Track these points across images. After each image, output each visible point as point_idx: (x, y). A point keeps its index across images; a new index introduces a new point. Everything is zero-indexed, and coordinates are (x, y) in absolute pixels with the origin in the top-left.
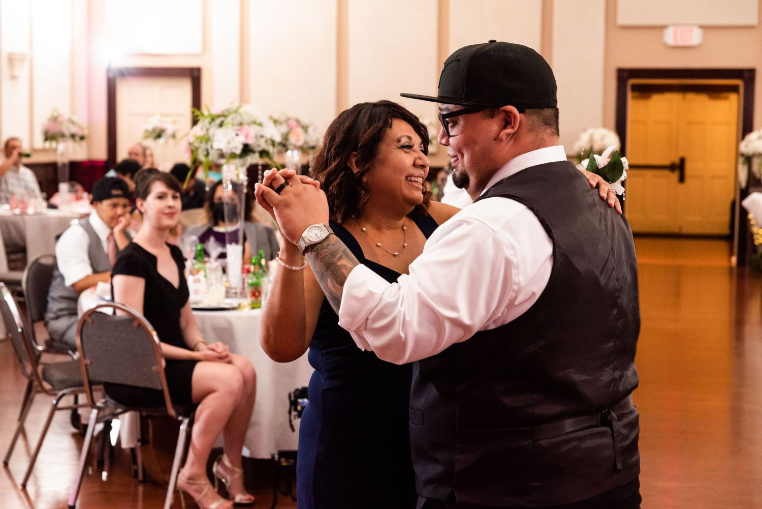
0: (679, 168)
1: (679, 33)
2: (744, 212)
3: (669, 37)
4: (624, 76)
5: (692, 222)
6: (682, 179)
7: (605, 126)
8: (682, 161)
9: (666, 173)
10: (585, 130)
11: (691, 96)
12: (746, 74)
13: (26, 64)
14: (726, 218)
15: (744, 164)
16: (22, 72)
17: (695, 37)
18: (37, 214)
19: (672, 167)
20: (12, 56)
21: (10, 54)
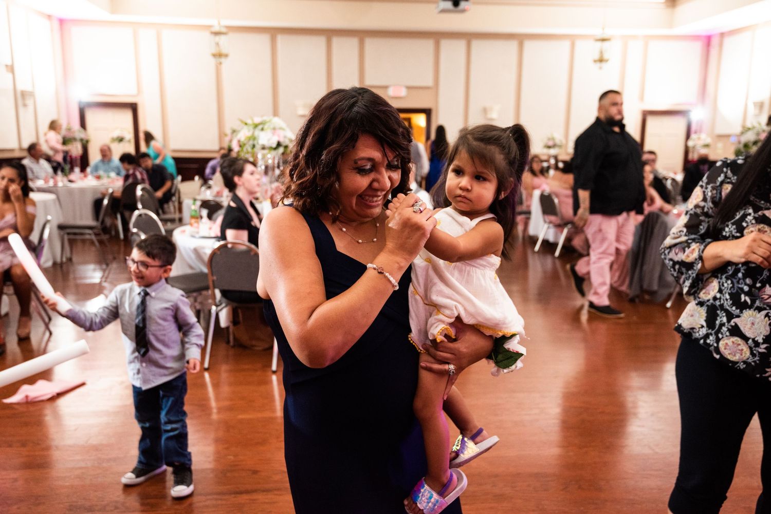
1: (395, 90)
3: (391, 92)
12: (428, 111)
16: (30, 102)
17: (403, 92)
18: (64, 186)
20: (24, 93)
21: (22, 91)
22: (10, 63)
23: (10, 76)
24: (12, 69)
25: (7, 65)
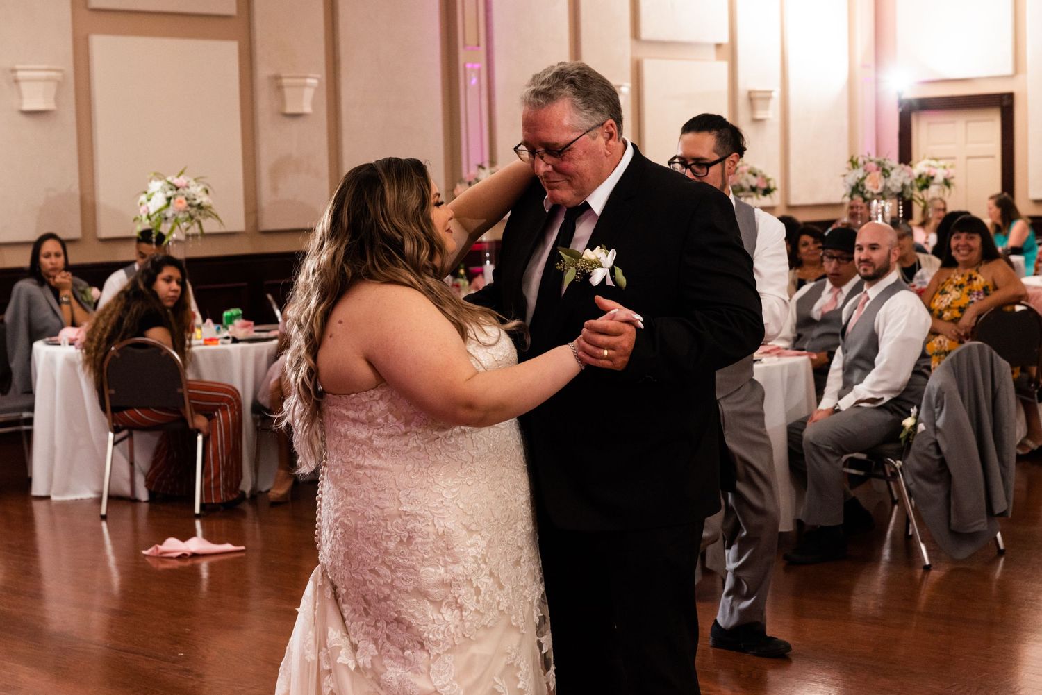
13: (773, 102)
16: (765, 113)
20: (753, 95)
21: (750, 92)
22: (724, 39)
23: (724, 66)
24: (729, 51)
25: (718, 46)
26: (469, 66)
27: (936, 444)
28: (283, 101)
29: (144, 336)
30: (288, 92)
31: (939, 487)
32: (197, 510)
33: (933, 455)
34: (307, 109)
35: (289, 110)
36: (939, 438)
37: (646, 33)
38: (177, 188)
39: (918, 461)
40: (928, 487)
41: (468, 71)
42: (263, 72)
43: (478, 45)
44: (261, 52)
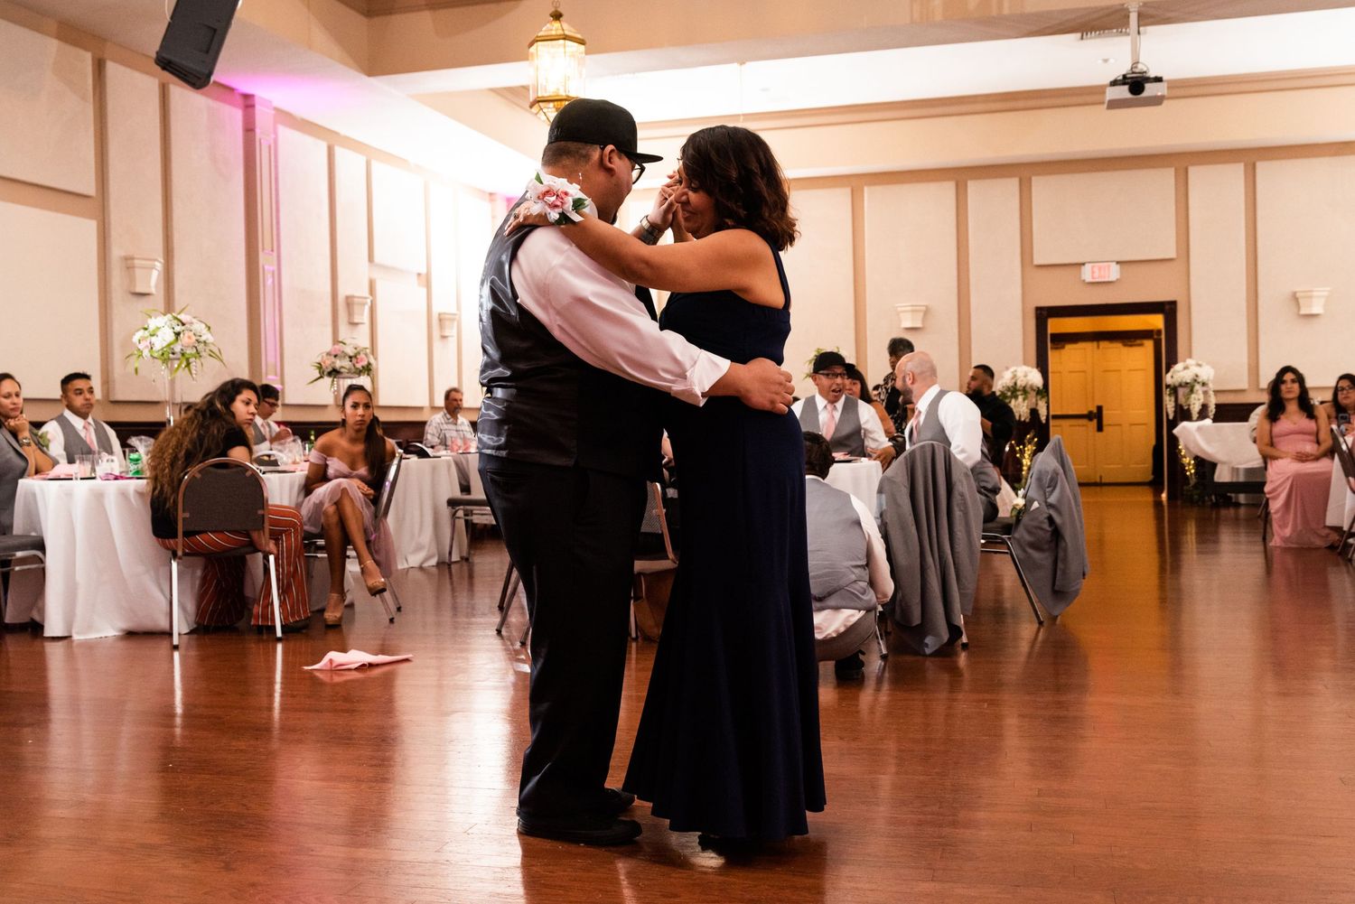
0: (1097, 416)
1: (1096, 270)
2: (1174, 440)
3: (1087, 274)
4: (1044, 315)
5: (1111, 471)
6: (1100, 428)
7: (1025, 363)
8: (1100, 409)
9: (1084, 421)
10: (1007, 368)
11: (1103, 344)
12: (1167, 307)
13: (455, 324)
14: (1149, 464)
15: (1170, 395)
16: (451, 331)
17: (1113, 273)
19: (1089, 416)
20: (442, 316)
21: (440, 314)
22: (423, 271)
23: (424, 291)
24: (426, 280)
25: (419, 275)
26: (266, 267)
27: (1050, 519)
28: (132, 280)
29: (226, 456)
30: (138, 272)
31: (1047, 554)
32: (279, 634)
33: (1046, 526)
34: (153, 290)
35: (139, 289)
36: (1052, 512)
37: (377, 259)
38: (183, 324)
39: (1030, 532)
40: (1036, 555)
41: (266, 272)
42: (117, 252)
43: (272, 250)
44: (115, 233)
